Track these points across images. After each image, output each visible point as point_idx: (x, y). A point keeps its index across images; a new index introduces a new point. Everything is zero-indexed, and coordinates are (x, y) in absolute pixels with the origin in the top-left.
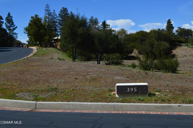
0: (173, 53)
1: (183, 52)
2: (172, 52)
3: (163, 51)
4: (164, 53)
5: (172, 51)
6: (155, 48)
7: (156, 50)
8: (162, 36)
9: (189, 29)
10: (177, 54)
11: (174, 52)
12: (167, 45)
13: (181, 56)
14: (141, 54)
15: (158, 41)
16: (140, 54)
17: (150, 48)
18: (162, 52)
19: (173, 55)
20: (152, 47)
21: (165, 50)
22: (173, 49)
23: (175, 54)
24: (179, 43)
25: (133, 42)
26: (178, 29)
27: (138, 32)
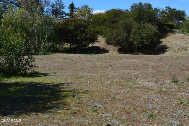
0: (162, 44)
1: (178, 43)
2: (161, 42)
3: (148, 40)
4: (149, 43)
5: (161, 40)
6: (133, 33)
7: (135, 37)
8: (146, 14)
9: (181, 10)
10: (168, 45)
11: (165, 41)
12: (154, 29)
13: (177, 49)
14: (111, 44)
15: (139, 23)
16: (108, 44)
17: (125, 34)
18: (145, 40)
19: (162, 46)
20: (129, 32)
21: (151, 38)
22: (162, 37)
23: (165, 45)
24: (169, 29)
25: (100, 25)
26: (166, 10)
27: (109, 11)
